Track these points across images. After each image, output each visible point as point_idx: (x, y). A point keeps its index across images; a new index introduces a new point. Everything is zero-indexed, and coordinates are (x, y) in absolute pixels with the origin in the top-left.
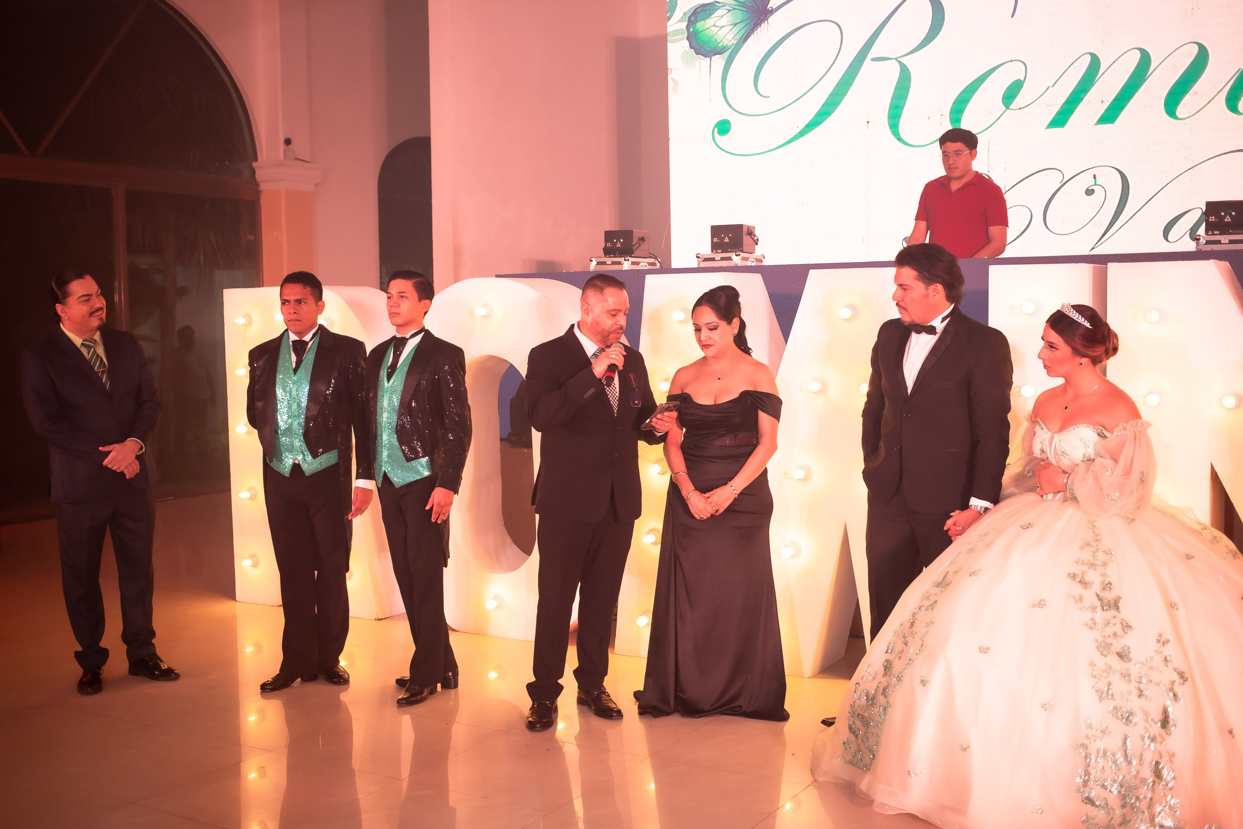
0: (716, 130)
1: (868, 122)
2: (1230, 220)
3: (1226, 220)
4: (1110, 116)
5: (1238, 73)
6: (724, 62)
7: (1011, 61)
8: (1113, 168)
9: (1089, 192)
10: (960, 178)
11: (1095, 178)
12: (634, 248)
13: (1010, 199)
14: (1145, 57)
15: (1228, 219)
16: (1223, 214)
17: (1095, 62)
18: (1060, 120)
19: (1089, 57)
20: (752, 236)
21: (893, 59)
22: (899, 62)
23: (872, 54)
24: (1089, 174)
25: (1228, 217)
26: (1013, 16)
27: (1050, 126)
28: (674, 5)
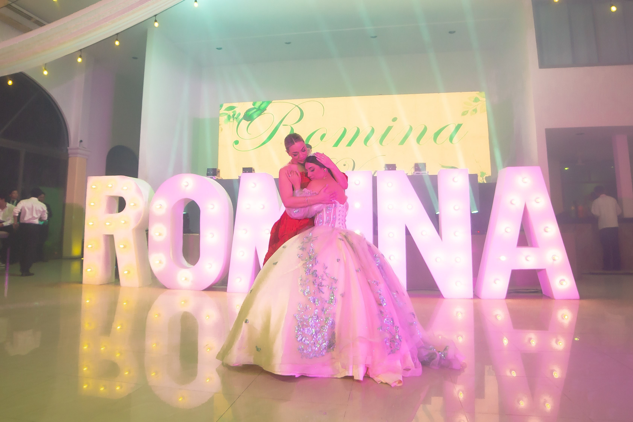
0: (234, 143)
4: (350, 144)
5: (382, 135)
7: (322, 129)
8: (351, 159)
9: (345, 165)
11: (346, 161)
12: (217, 174)
14: (358, 130)
17: (345, 130)
18: (336, 145)
19: (343, 128)
21: (288, 125)
22: (291, 126)
23: (283, 123)
24: (344, 160)
27: (334, 146)
28: (221, 106)
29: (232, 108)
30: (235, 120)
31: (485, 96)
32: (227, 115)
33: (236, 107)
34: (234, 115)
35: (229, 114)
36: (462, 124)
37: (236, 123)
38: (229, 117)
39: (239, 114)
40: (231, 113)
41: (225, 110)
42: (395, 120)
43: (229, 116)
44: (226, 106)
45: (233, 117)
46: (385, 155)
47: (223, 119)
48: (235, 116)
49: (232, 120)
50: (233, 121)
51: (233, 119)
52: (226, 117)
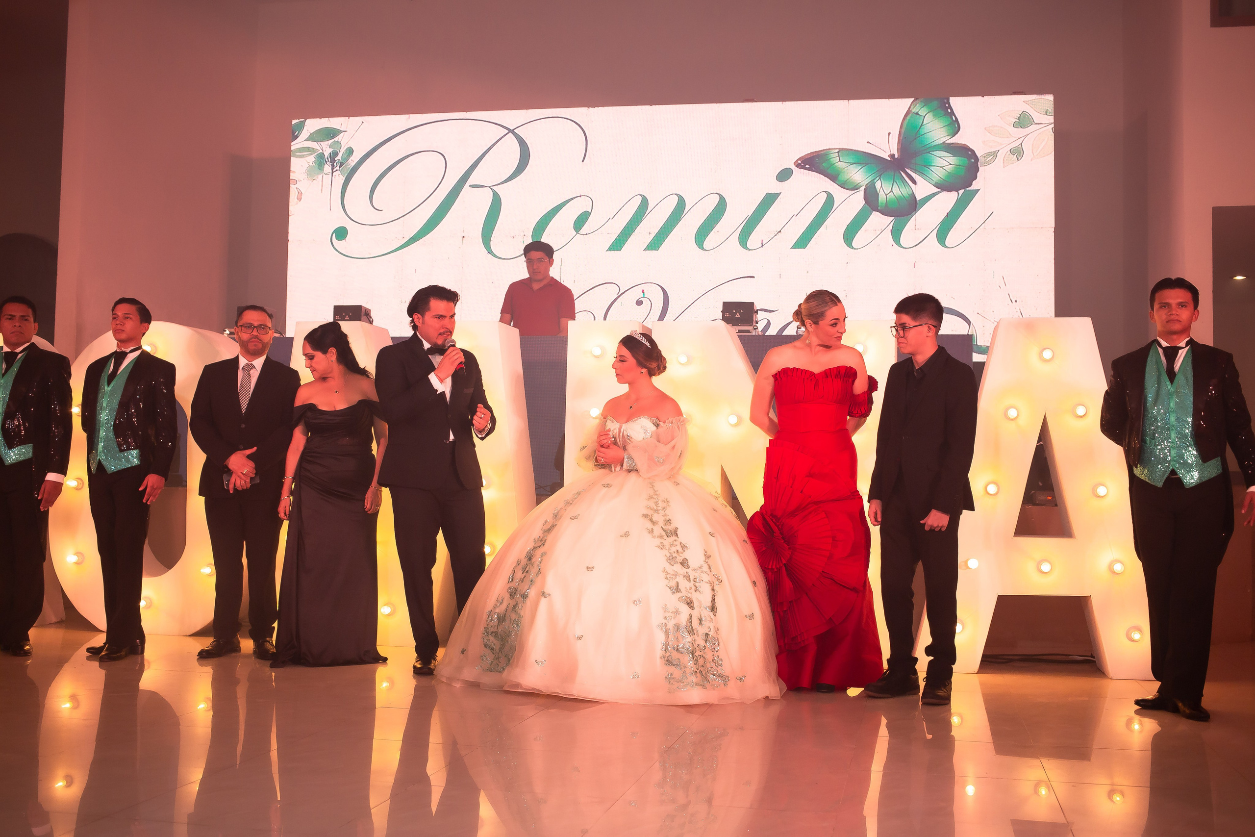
0: (334, 235)
1: (463, 237)
2: (739, 316)
3: (737, 316)
4: (655, 244)
5: (747, 219)
6: (344, 178)
7: (580, 196)
8: (658, 285)
9: (639, 303)
10: (541, 280)
11: (643, 292)
13: (579, 305)
14: (681, 203)
15: (738, 315)
16: (734, 311)
17: (645, 202)
18: (617, 245)
19: (639, 199)
20: (369, 317)
21: (486, 187)
22: (492, 190)
23: (471, 181)
24: (640, 288)
25: (738, 314)
26: (583, 161)
27: (610, 249)
28: (301, 126)
29: (330, 134)
30: (338, 168)
31: (1051, 109)
32: (316, 154)
33: (340, 132)
34: (337, 154)
35: (321, 151)
36: (979, 190)
37: (339, 179)
38: (321, 160)
39: (350, 151)
40: (326, 148)
41: (311, 138)
42: (784, 175)
43: (321, 156)
44: (313, 125)
45: (333, 161)
46: (754, 277)
47: (299, 167)
48: (336, 159)
49: (327, 168)
50: (331, 172)
51: (333, 166)
52: (311, 159)
